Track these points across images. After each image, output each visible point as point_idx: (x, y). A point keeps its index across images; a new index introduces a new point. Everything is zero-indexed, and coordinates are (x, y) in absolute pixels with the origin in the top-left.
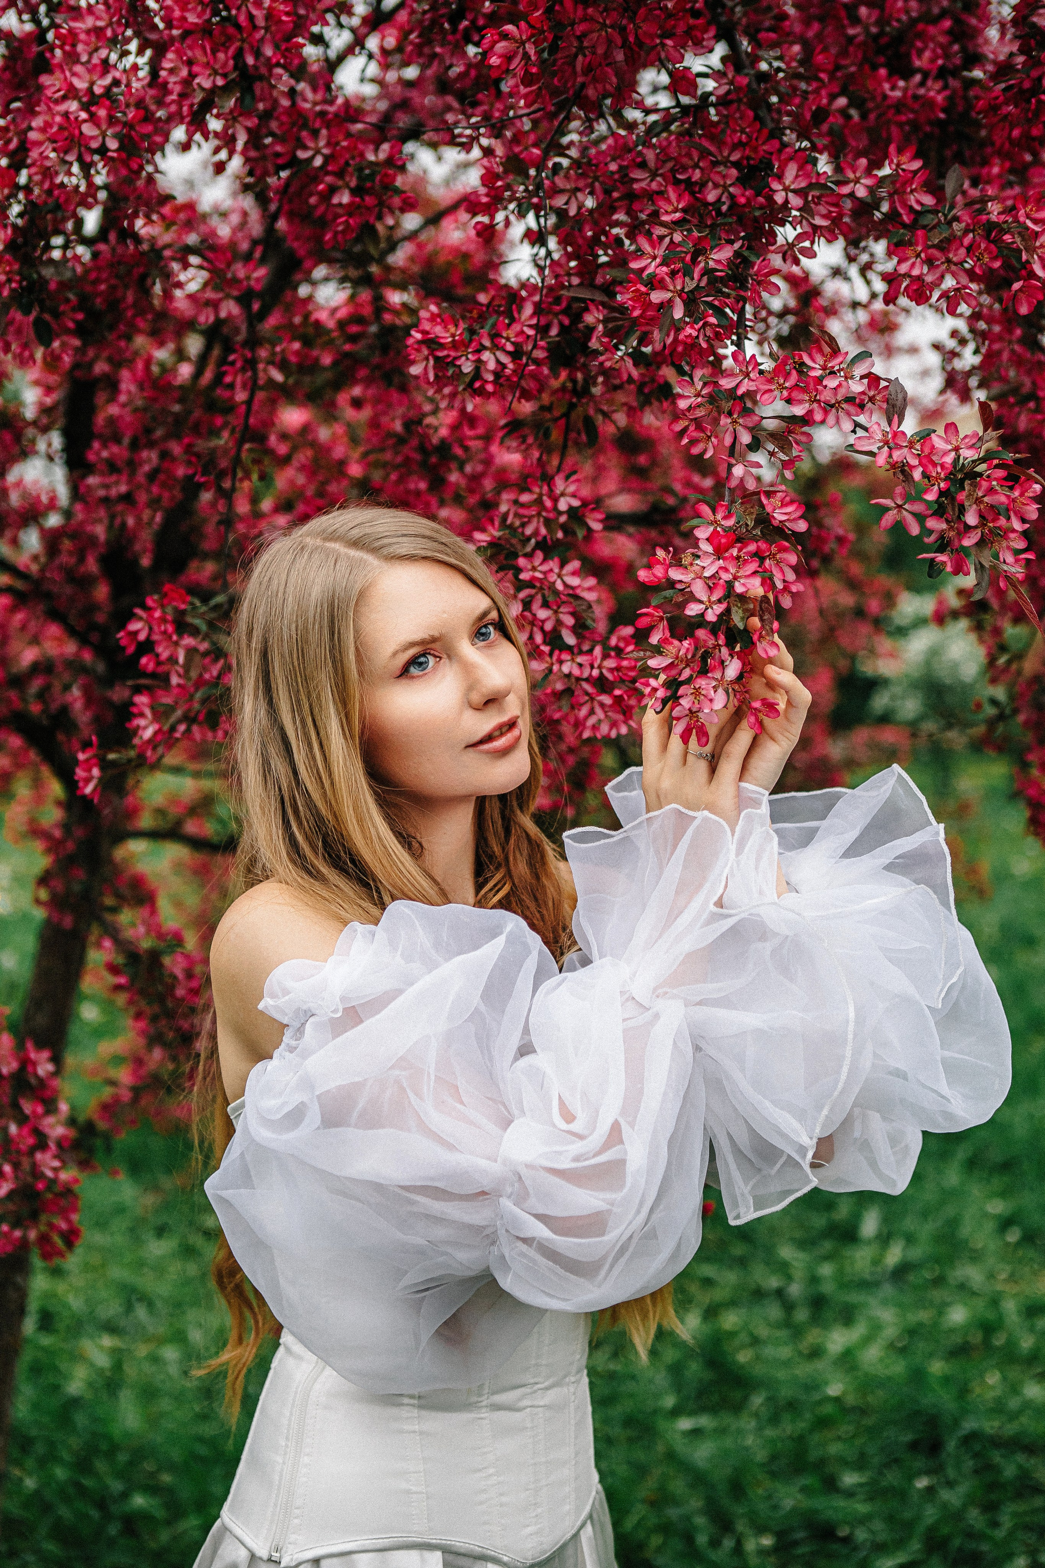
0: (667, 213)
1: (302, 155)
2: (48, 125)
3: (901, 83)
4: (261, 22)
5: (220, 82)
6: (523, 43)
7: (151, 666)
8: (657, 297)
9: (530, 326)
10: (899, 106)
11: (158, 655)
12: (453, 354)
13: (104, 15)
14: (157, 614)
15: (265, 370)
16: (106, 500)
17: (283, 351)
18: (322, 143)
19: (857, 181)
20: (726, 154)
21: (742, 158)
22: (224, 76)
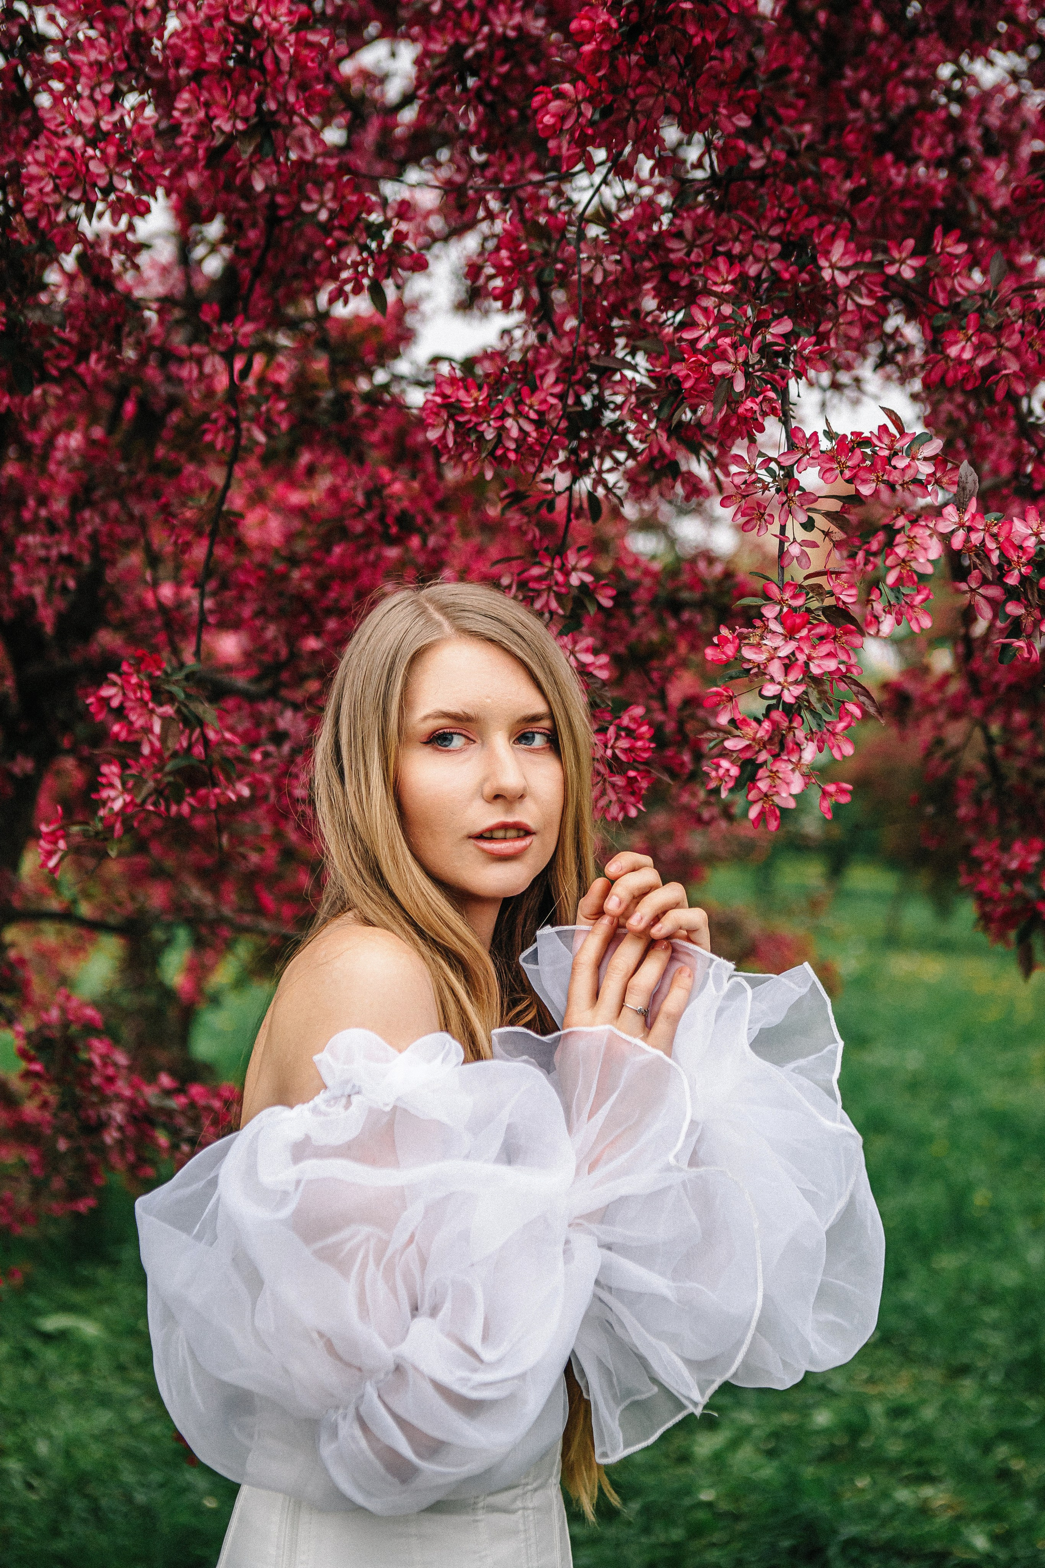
0: (715, 284)
1: (307, 207)
2: (49, 161)
3: (905, 171)
4: (286, 67)
5: (240, 126)
6: (578, 104)
7: (123, 735)
8: (718, 368)
9: (553, 395)
10: (904, 192)
11: (131, 723)
12: (474, 419)
13: (106, 50)
14: (134, 680)
15: (248, 430)
16: (45, 561)
17: (268, 411)
18: (327, 196)
19: (902, 262)
20: (764, 228)
21: (782, 233)
22: (245, 120)
